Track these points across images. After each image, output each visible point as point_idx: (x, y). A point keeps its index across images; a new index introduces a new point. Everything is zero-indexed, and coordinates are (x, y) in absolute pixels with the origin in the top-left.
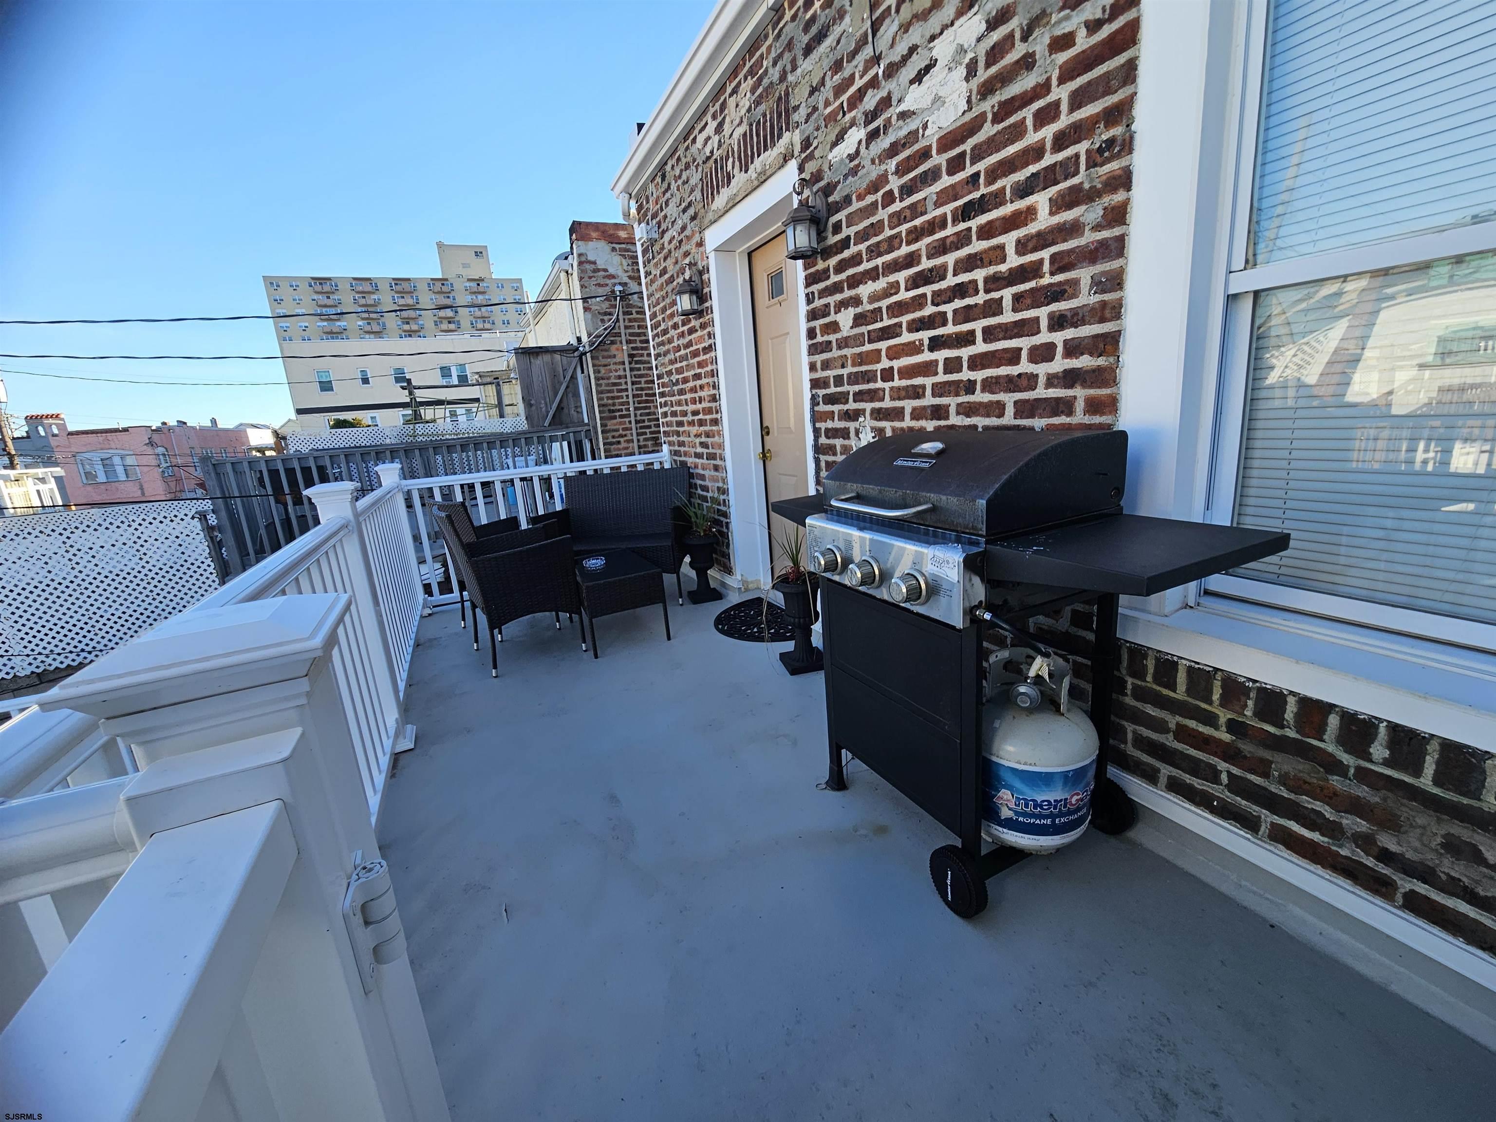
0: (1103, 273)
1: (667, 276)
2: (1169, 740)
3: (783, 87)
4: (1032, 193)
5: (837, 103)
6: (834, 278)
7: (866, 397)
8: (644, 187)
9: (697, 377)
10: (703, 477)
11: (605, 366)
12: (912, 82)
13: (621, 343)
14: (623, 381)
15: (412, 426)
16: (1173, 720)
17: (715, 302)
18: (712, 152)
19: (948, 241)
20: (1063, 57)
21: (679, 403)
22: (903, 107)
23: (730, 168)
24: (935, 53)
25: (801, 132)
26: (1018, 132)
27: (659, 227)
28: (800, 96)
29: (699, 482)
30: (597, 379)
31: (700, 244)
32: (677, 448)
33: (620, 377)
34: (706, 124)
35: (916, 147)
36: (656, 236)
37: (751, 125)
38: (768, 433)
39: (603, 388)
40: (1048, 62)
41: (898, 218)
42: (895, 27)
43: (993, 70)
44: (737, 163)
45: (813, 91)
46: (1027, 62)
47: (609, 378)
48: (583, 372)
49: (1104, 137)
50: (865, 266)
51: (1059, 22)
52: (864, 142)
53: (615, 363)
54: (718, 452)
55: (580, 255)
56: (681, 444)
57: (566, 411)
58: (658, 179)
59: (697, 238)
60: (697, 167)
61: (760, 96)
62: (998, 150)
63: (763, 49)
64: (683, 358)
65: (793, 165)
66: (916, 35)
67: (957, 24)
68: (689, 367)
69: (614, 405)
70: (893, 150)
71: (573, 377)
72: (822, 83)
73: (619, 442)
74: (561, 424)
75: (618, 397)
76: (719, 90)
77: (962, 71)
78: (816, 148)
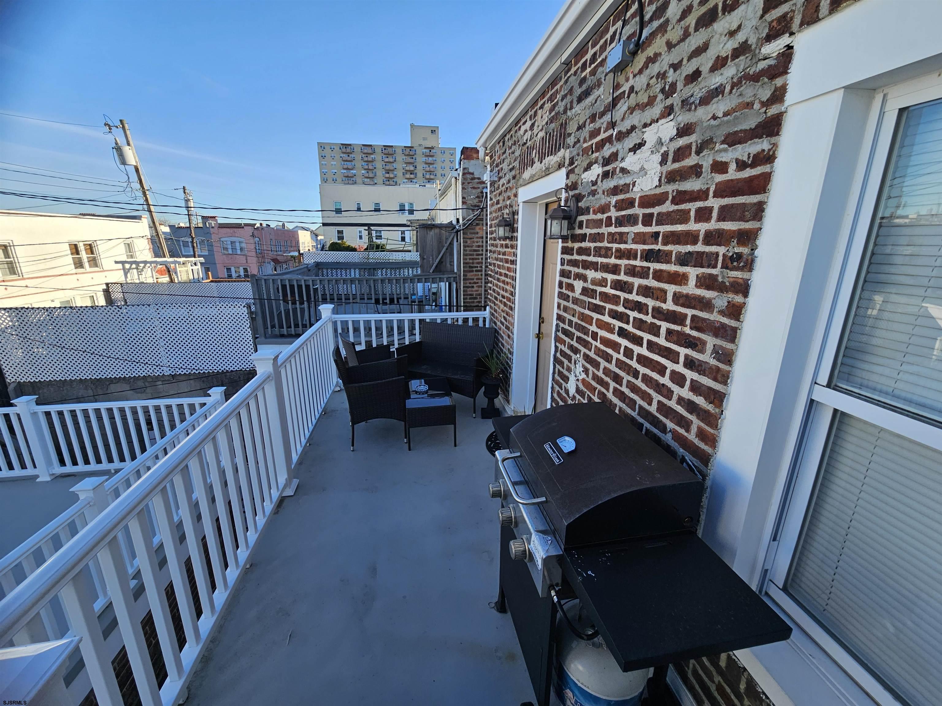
0: (721, 347)
1: (499, 206)
2: (713, 688)
3: (564, 117)
4: (687, 265)
5: (590, 143)
6: (576, 257)
7: (582, 342)
8: (494, 146)
9: (506, 275)
10: (502, 338)
11: (471, 239)
12: (630, 150)
13: (483, 225)
14: (480, 249)
15: (367, 253)
16: (718, 678)
17: (519, 234)
18: (527, 140)
19: (637, 269)
20: (720, 178)
21: (497, 286)
22: (623, 165)
23: (534, 156)
24: (645, 136)
25: (571, 152)
26: (683, 217)
27: (499, 174)
28: (572, 128)
30: (464, 246)
31: (516, 195)
32: (493, 311)
33: (479, 246)
34: (526, 121)
35: (628, 196)
36: (496, 179)
37: (547, 134)
38: (543, 322)
39: (468, 252)
40: (709, 177)
41: (613, 238)
42: (625, 108)
43: (677, 165)
44: (537, 155)
45: (579, 128)
46: (696, 171)
47: (472, 246)
48: (457, 241)
49: (737, 250)
50: (591, 259)
51: (720, 151)
52: (600, 177)
53: (477, 238)
54: (511, 327)
55: (464, 169)
56: (496, 311)
57: (444, 263)
58: (501, 144)
59: (514, 191)
60: (519, 145)
61: (553, 117)
62: (672, 224)
63: (558, 87)
64: (501, 260)
65: (563, 171)
66: (636, 119)
67: (661, 122)
68: (503, 267)
69: (473, 263)
70: (615, 191)
71: (451, 244)
72: (584, 125)
73: (473, 287)
74: (440, 271)
75: (476, 259)
76: (534, 103)
77: (657, 158)
78: (576, 167)
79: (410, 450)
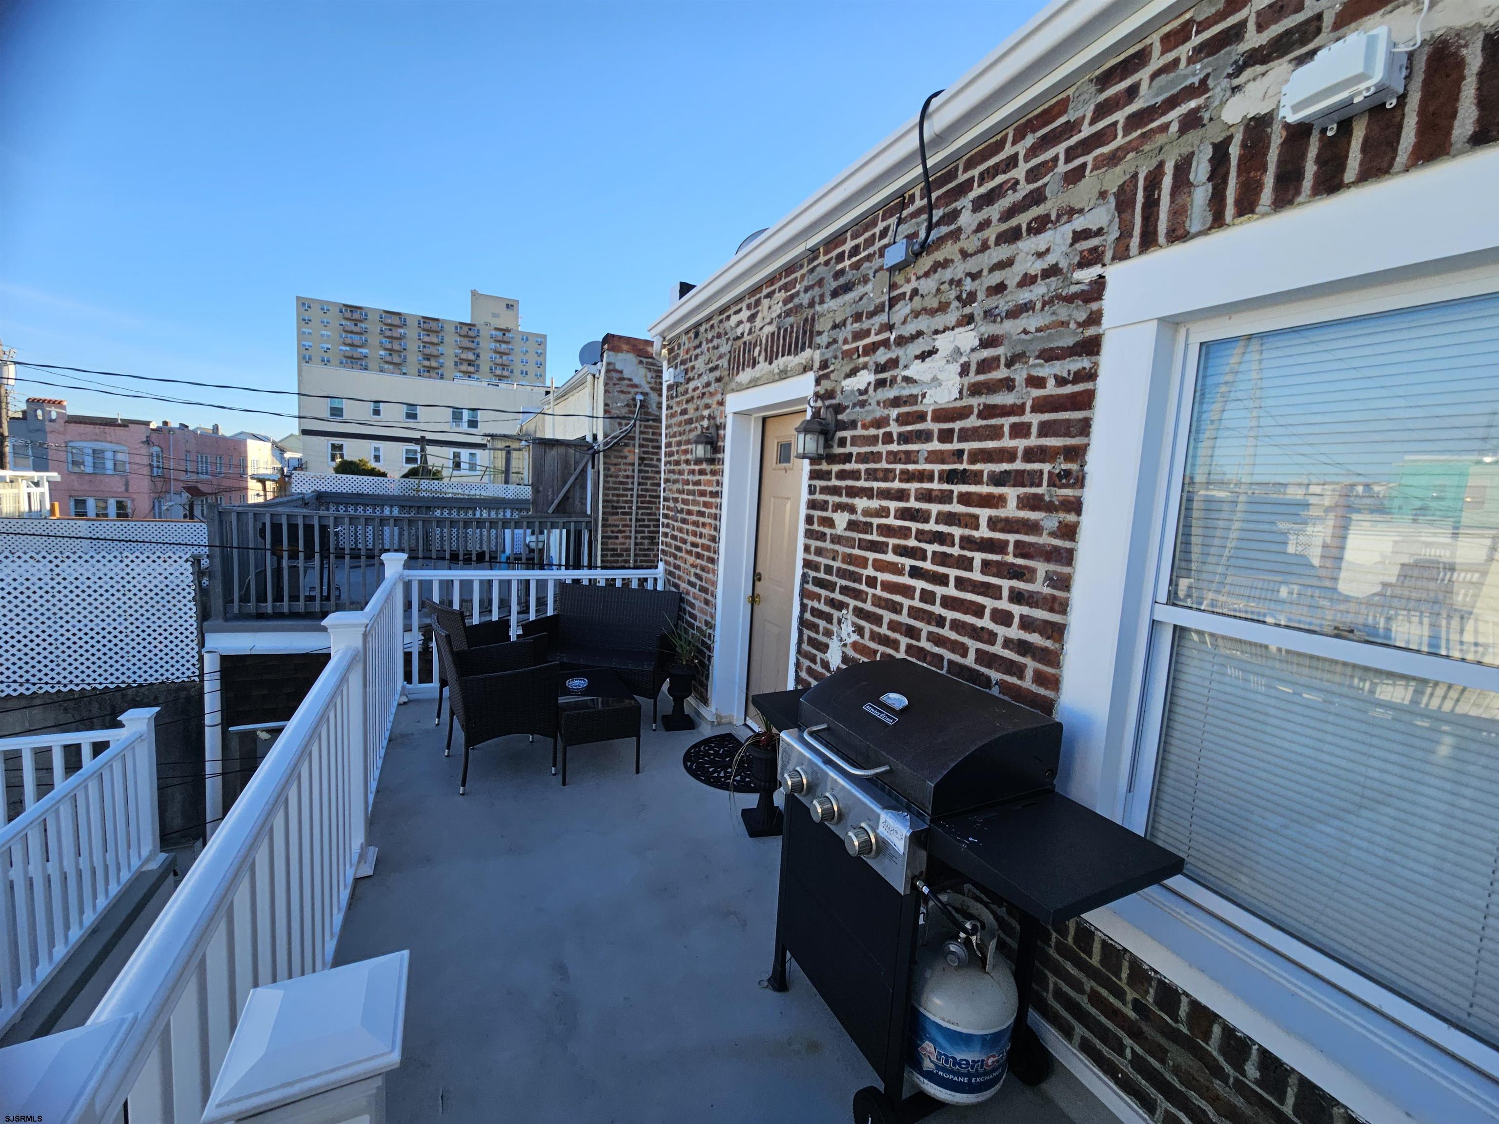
0: (1055, 573)
1: (686, 417)
2: (1084, 1001)
3: (810, 312)
4: (1004, 485)
5: (854, 345)
6: (834, 482)
7: (850, 593)
8: (678, 336)
9: (701, 514)
10: (693, 606)
11: (616, 465)
12: (917, 357)
13: (634, 446)
14: (630, 481)
16: (1089, 984)
17: (727, 456)
18: (742, 334)
19: (934, 494)
20: (1037, 393)
21: (681, 530)
22: (906, 373)
23: (756, 354)
24: (937, 344)
25: (822, 354)
26: (995, 433)
27: (686, 373)
28: (822, 325)
29: (688, 608)
30: (606, 476)
31: (721, 403)
32: (672, 569)
33: (627, 477)
34: (740, 310)
35: (915, 408)
36: (682, 380)
37: (779, 329)
38: (760, 580)
39: (611, 485)
40: (1025, 391)
41: (894, 457)
42: (907, 310)
43: (981, 378)
44: (763, 353)
45: (835, 326)
46: (1008, 384)
47: (617, 477)
48: (593, 467)
49: (1064, 467)
50: (862, 483)
51: (1035, 366)
52: (872, 386)
53: (625, 464)
54: (711, 588)
55: (608, 364)
56: (677, 567)
57: (571, 500)
58: (692, 335)
59: (718, 397)
60: (728, 339)
61: (791, 310)
62: (980, 440)
63: (798, 274)
64: (690, 492)
65: (811, 376)
66: (923, 323)
67: (957, 330)
68: (695, 503)
69: (618, 502)
70: (896, 402)
71: (584, 471)
72: (844, 323)
73: (617, 538)
74: (565, 512)
75: (623, 496)
76: (756, 289)
77: (956, 368)
78: (832, 371)
79: (564, 784)
